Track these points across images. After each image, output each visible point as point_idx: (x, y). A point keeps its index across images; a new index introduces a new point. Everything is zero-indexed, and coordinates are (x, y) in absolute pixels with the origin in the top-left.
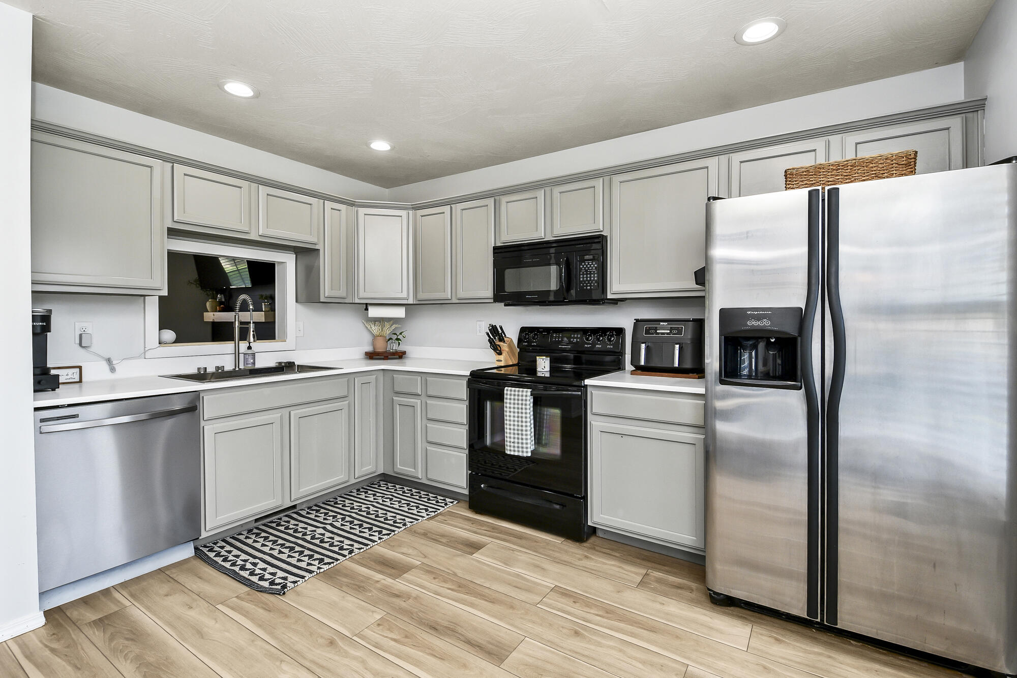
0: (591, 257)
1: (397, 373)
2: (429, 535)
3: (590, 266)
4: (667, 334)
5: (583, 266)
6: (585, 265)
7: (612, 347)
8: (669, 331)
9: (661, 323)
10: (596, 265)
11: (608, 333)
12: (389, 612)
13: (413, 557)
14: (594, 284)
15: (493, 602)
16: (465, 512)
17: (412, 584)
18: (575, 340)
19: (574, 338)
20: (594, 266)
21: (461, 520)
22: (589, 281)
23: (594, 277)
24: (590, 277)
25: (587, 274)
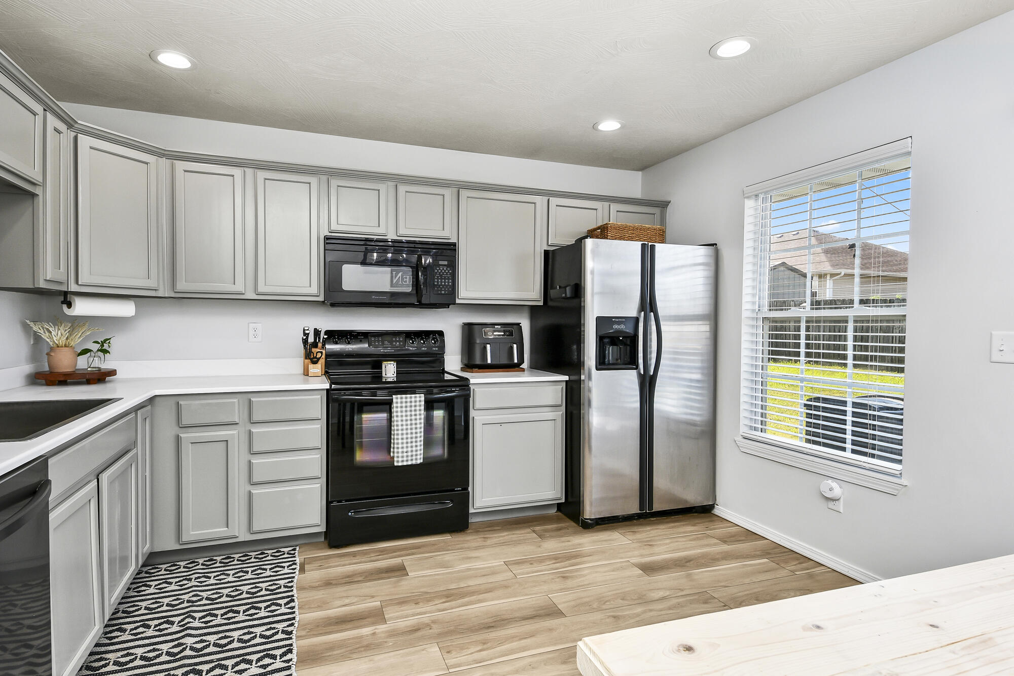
0: (446, 263)
1: (184, 397)
2: (334, 582)
3: (445, 271)
4: (503, 335)
5: (438, 270)
6: (440, 269)
7: (437, 349)
8: (503, 333)
9: (496, 327)
10: (450, 271)
11: (432, 336)
12: (437, 641)
13: (358, 603)
14: (448, 289)
15: (491, 591)
16: (327, 552)
17: (408, 617)
18: (398, 343)
19: (396, 341)
20: (449, 271)
21: (337, 559)
22: (443, 286)
23: (448, 282)
24: (445, 282)
25: (441, 279)
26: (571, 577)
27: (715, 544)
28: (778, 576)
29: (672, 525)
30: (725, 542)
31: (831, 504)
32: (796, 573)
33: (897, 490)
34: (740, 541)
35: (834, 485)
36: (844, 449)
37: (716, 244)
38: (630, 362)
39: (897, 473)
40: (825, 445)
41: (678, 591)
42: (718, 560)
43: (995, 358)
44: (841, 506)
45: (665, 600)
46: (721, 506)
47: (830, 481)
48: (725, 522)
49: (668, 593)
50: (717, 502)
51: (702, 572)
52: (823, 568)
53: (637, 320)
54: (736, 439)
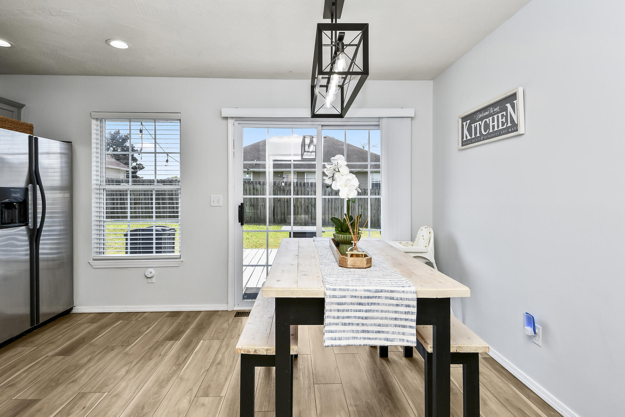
26: (17, 382)
27: (89, 326)
28: (133, 324)
29: (52, 328)
30: (93, 323)
31: (149, 280)
32: (139, 320)
33: (179, 264)
34: (100, 319)
35: (152, 270)
36: (152, 252)
37: (71, 142)
38: (24, 221)
39: (179, 257)
40: (144, 252)
41: (94, 353)
42: (98, 331)
43: (212, 204)
44: (154, 280)
45: (92, 360)
46: (78, 306)
47: (150, 269)
48: (83, 314)
49: (89, 357)
50: (74, 305)
51: (96, 340)
52: (146, 313)
53: (26, 190)
54: (90, 262)
